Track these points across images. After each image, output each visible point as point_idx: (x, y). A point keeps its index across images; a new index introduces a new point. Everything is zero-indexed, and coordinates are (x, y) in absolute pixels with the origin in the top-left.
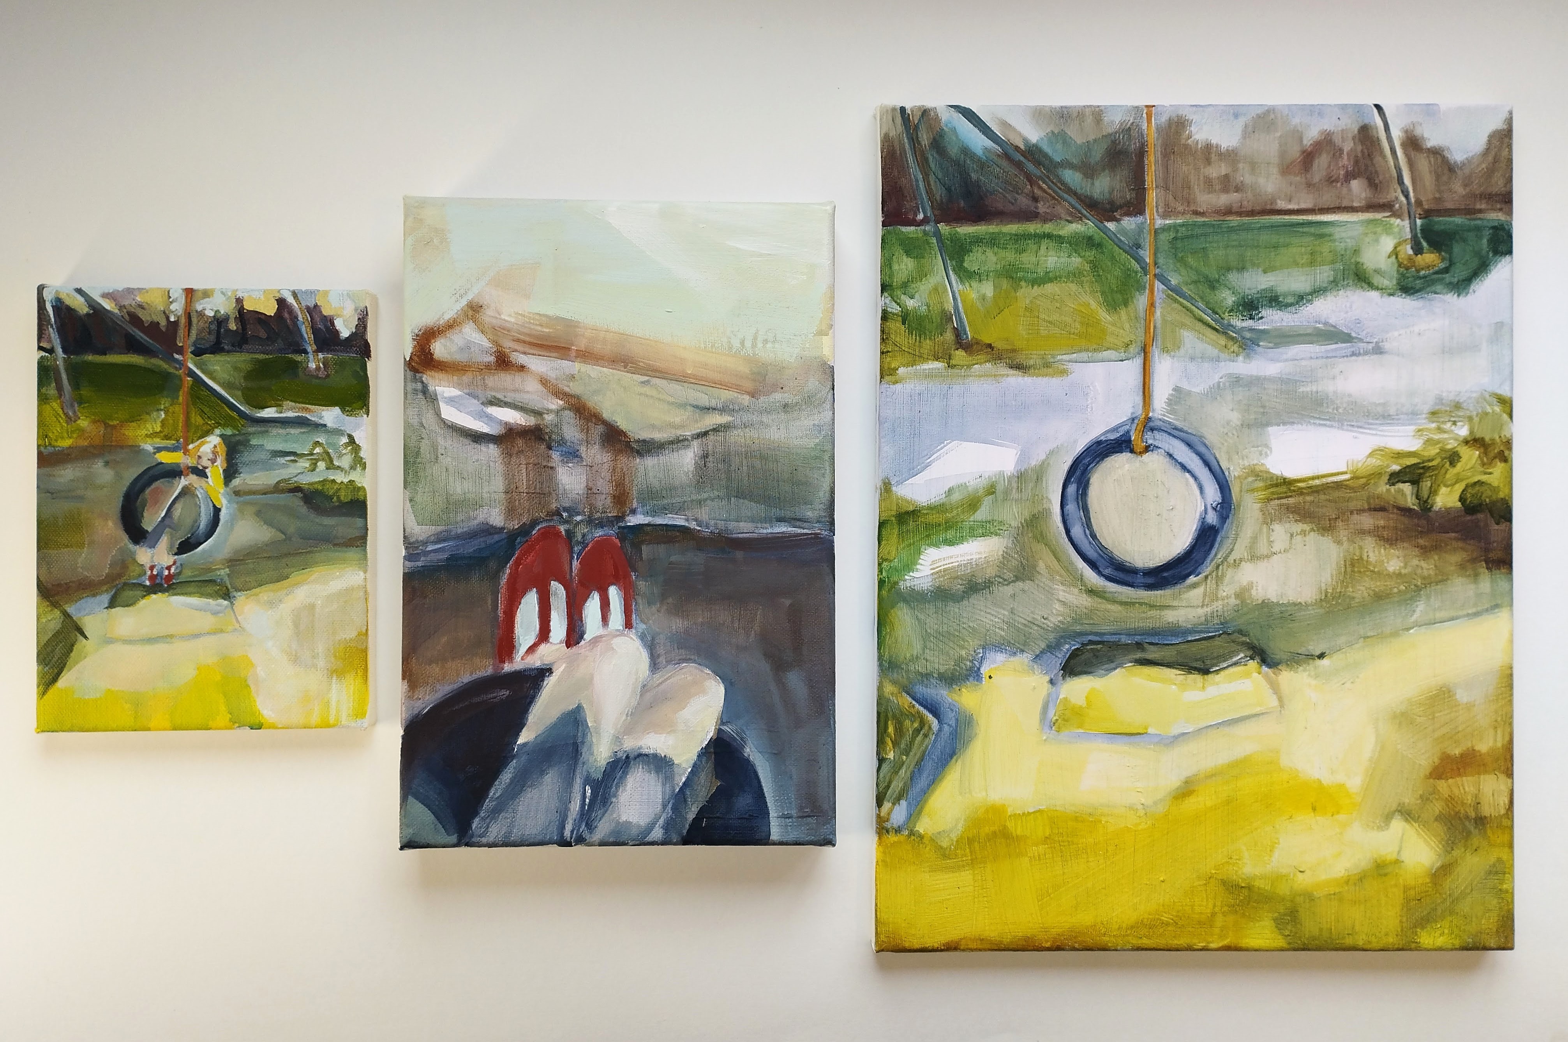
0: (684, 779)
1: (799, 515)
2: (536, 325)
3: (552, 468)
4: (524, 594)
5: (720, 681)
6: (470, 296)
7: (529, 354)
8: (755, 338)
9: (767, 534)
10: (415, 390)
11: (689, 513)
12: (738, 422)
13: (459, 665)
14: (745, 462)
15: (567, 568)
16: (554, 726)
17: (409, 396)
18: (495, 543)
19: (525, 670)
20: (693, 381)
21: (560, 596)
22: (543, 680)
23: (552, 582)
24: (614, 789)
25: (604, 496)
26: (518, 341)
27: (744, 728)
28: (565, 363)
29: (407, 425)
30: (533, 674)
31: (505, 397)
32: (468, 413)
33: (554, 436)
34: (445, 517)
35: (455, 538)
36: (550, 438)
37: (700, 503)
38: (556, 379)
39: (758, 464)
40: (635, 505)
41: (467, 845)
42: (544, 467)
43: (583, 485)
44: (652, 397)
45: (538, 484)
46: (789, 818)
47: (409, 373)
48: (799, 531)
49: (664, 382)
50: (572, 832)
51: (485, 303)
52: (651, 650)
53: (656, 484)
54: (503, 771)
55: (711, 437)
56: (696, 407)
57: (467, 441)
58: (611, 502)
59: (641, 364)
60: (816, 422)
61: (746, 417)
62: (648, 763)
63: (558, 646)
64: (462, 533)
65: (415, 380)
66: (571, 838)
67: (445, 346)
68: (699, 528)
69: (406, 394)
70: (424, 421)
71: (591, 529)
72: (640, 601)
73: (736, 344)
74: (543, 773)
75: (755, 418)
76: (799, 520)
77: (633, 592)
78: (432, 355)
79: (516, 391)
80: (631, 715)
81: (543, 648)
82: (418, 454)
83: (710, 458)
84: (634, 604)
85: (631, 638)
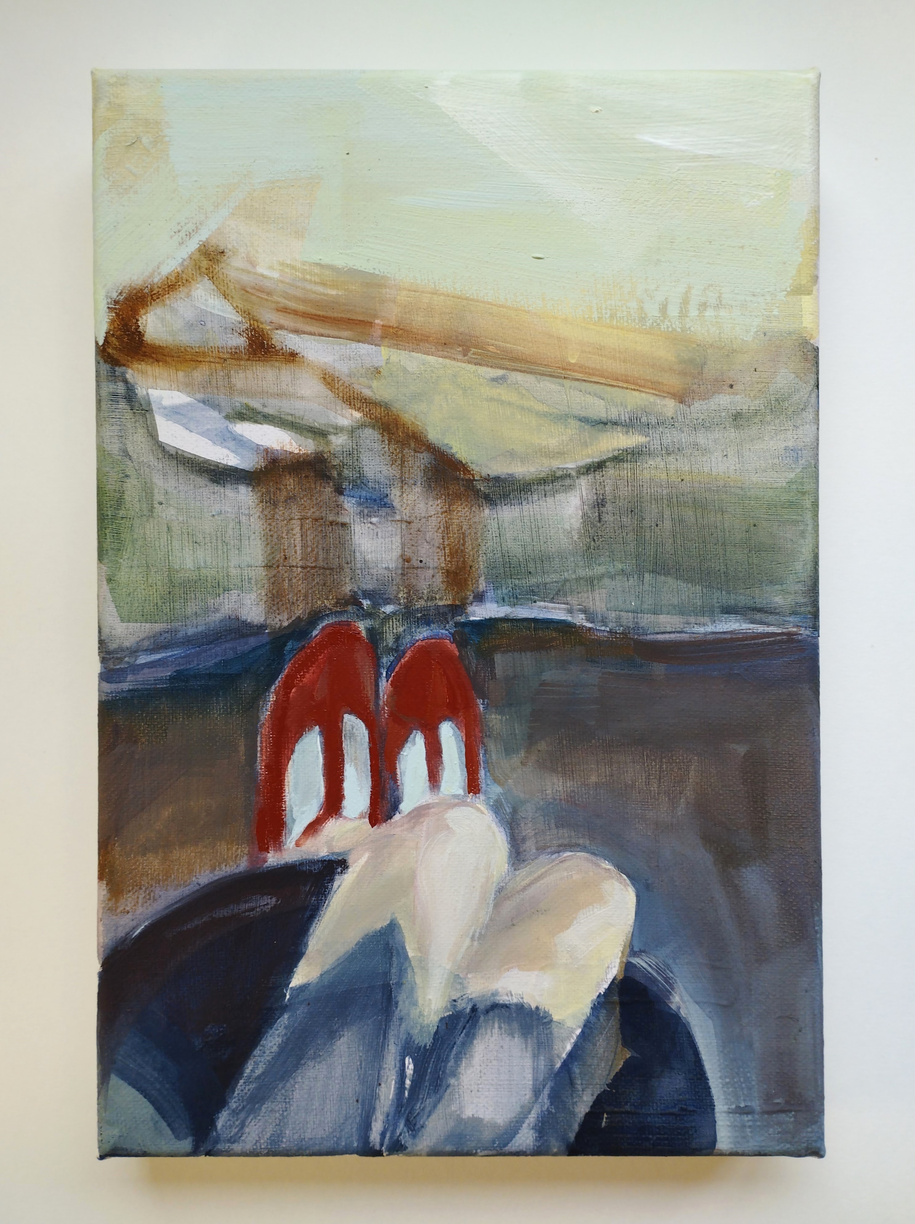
0: (569, 1047)
1: (760, 602)
2: (315, 283)
3: (344, 525)
4: (298, 735)
5: (628, 881)
6: (203, 235)
7: (304, 333)
8: (685, 302)
9: (705, 634)
10: (115, 395)
11: (573, 600)
12: (655, 445)
13: (193, 854)
14: (667, 513)
15: (369, 692)
16: (351, 958)
17: (104, 406)
18: (250, 652)
19: (302, 864)
20: (579, 376)
21: (359, 739)
22: (332, 880)
23: (346, 717)
24: (451, 1063)
25: (431, 572)
26: (285, 310)
27: (670, 962)
28: (364, 349)
29: (103, 454)
30: (316, 868)
31: (264, 406)
32: (202, 434)
33: (346, 472)
34: (166, 609)
35: (183, 643)
36: (340, 474)
37: (592, 582)
38: (350, 376)
39: (689, 514)
40: (482, 585)
41: (209, 1153)
42: (331, 523)
43: (396, 552)
44: (510, 404)
45: (321, 552)
46: (747, 1113)
47: (105, 367)
48: (761, 629)
49: (530, 378)
50: (383, 1135)
51: (230, 247)
52: (511, 828)
53: (516, 550)
54: (267, 1032)
55: (610, 471)
56: (584, 420)
57: (201, 481)
58: (443, 582)
59: (491, 348)
60: (790, 444)
61: (670, 437)
62: (509, 1020)
63: (357, 823)
64: (194, 635)
65: (113, 377)
66: (382, 1145)
67: (163, 319)
68: (589, 625)
69: (99, 402)
70: (130, 449)
71: (410, 628)
72: (491, 746)
73: (652, 311)
74: (333, 1035)
75: (684, 438)
76: (760, 610)
77: (481, 732)
78: (141, 335)
79: (281, 395)
80: (479, 939)
81: (332, 827)
82: (120, 502)
83: (609, 507)
84: (482, 752)
85: (478, 809)
